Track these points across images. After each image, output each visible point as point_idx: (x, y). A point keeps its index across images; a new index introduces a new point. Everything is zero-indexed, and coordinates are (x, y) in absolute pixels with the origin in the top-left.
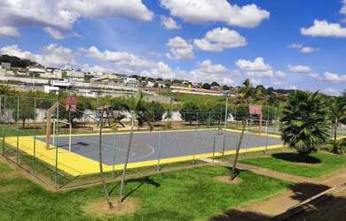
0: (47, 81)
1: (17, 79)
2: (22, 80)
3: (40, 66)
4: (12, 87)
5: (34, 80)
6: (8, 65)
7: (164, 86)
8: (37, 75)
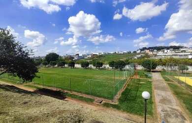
0: (190, 53)
1: (176, 54)
2: (178, 54)
3: (186, 48)
4: (174, 57)
5: (183, 54)
6: (172, 49)
8: (185, 51)
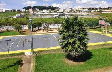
7: (99, 11)
